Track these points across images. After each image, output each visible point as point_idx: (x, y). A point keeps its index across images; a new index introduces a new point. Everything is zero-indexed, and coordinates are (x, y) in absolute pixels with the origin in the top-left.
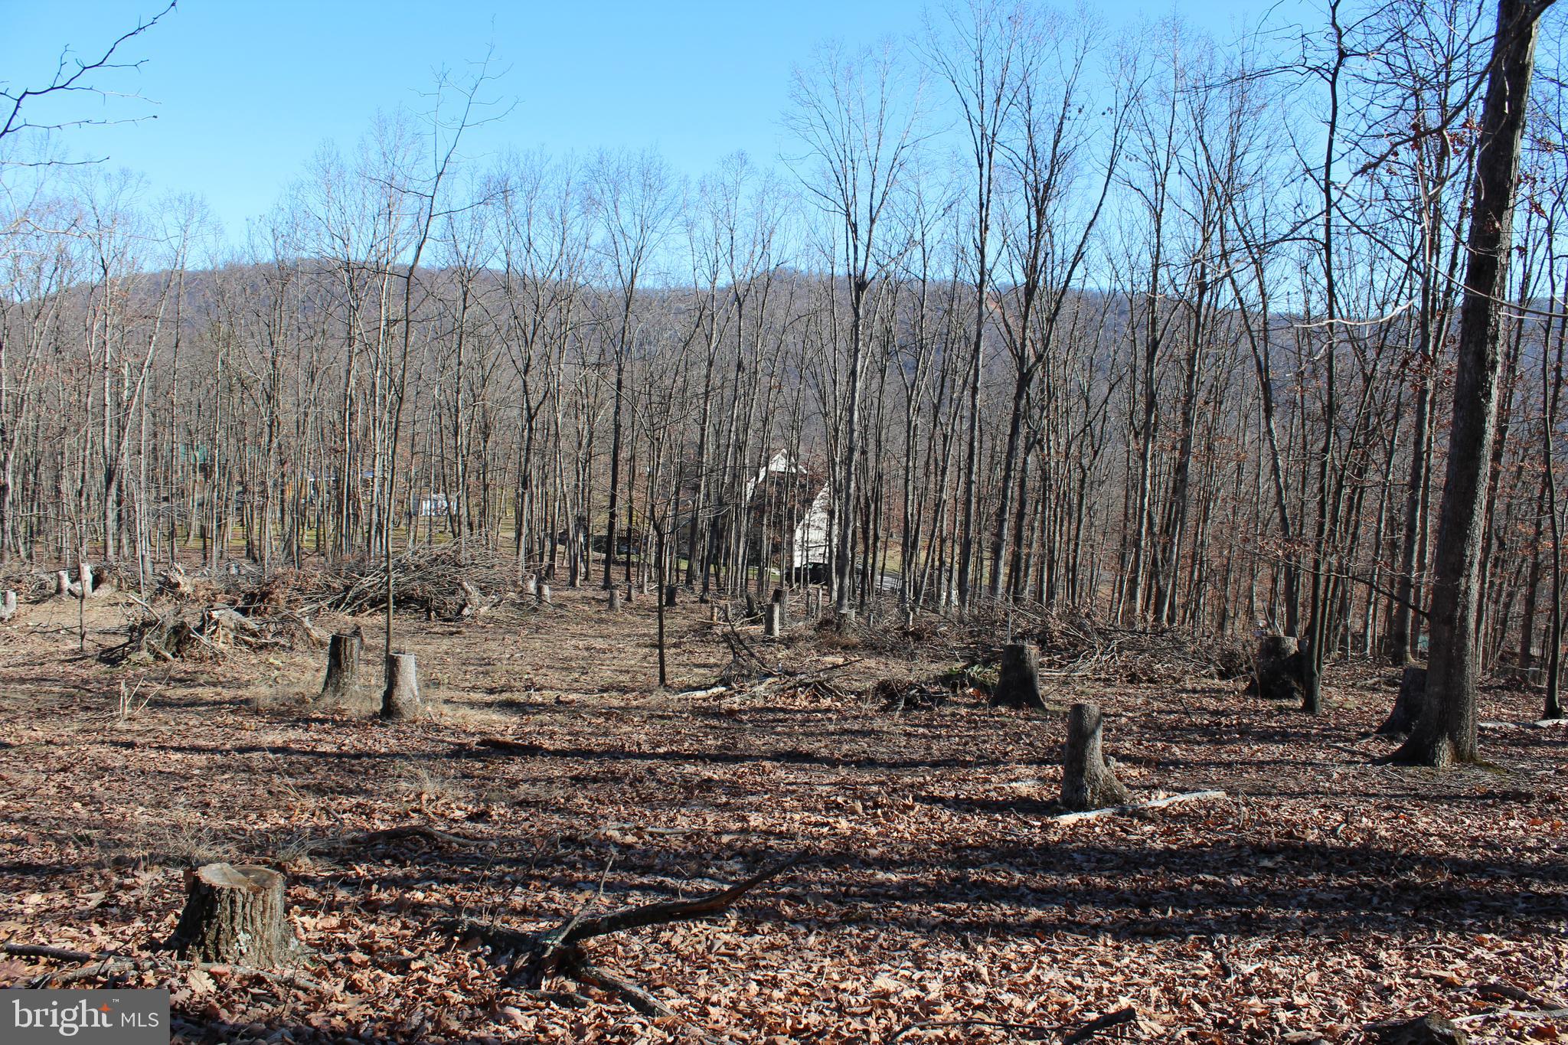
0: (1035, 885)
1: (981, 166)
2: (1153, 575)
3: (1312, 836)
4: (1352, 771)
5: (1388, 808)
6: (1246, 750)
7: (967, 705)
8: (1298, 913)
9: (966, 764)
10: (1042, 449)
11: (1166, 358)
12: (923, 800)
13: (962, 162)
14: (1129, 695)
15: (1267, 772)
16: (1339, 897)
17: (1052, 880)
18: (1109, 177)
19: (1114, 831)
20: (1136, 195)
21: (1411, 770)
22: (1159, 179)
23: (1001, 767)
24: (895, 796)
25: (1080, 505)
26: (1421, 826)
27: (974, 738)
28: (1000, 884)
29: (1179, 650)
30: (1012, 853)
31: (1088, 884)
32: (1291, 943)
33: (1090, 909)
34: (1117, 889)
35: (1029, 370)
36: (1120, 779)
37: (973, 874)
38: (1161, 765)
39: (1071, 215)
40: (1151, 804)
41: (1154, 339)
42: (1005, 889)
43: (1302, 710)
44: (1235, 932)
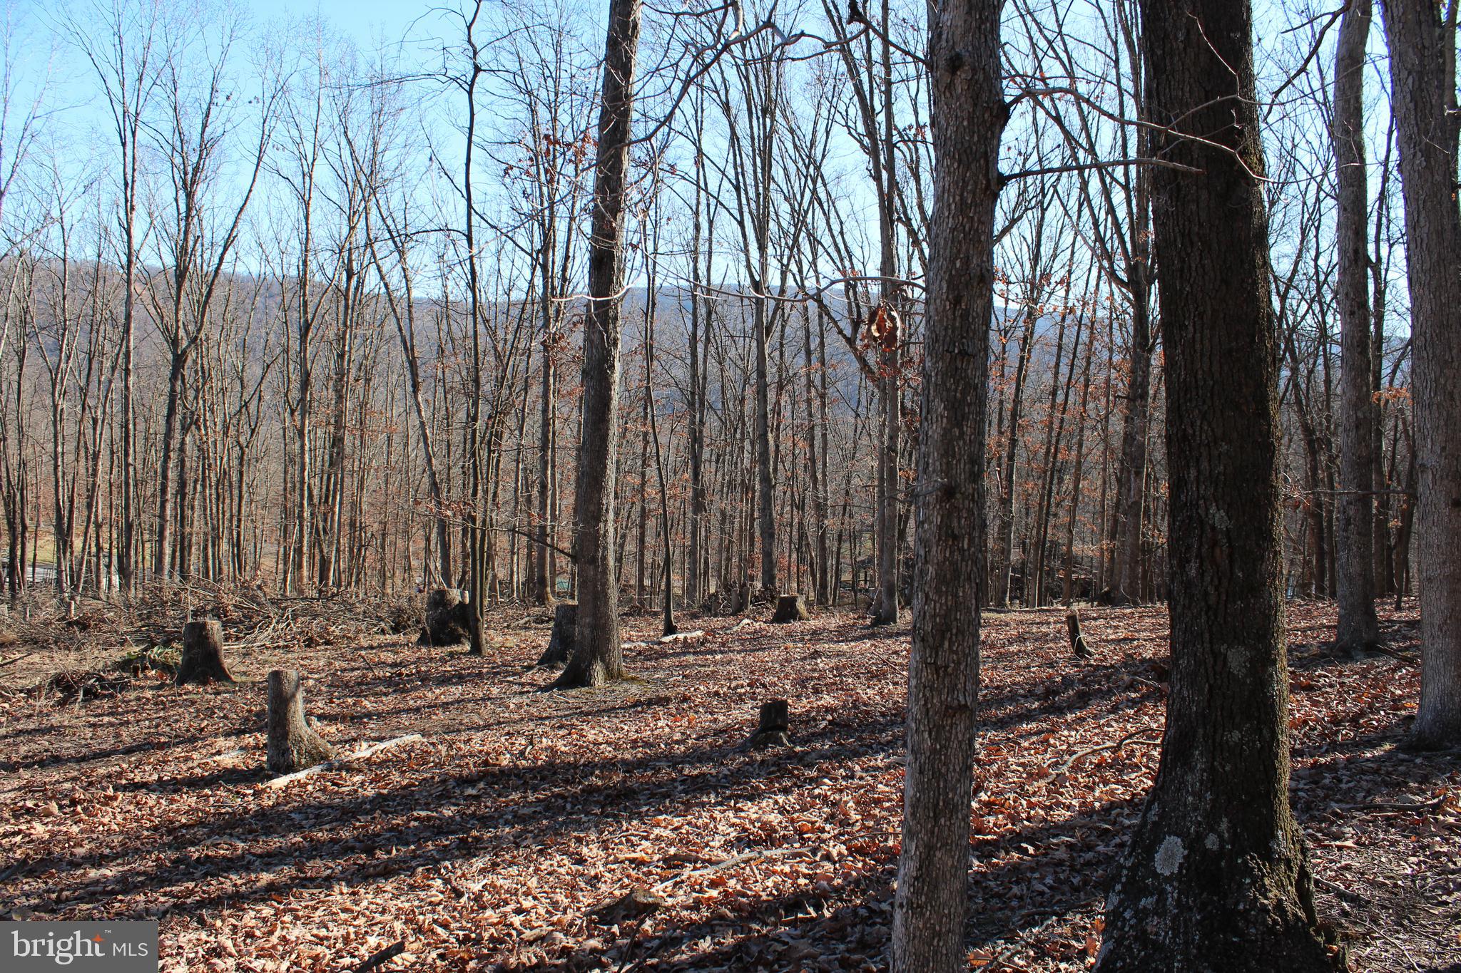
0: (260, 851)
1: (124, 144)
2: (316, 543)
3: (505, 761)
4: (525, 700)
5: (560, 727)
6: (429, 694)
7: (151, 688)
8: (507, 830)
9: (162, 746)
10: (199, 429)
11: (318, 338)
12: (125, 788)
13: (103, 139)
14: (310, 658)
15: (453, 713)
16: (538, 809)
17: (276, 842)
18: (258, 165)
19: (326, 787)
20: (284, 183)
21: (574, 692)
22: (306, 170)
23: (200, 743)
24: (93, 790)
25: (241, 481)
26: (591, 737)
27: (164, 719)
28: (224, 857)
29: (350, 611)
30: (230, 824)
31: (312, 840)
32: (507, 857)
33: (318, 862)
34: (340, 840)
35: (184, 352)
36: (323, 737)
37: (194, 852)
38: (356, 719)
39: (219, 200)
40: (355, 756)
41: (306, 321)
42: (230, 860)
43: (471, 653)
44: (457, 857)
